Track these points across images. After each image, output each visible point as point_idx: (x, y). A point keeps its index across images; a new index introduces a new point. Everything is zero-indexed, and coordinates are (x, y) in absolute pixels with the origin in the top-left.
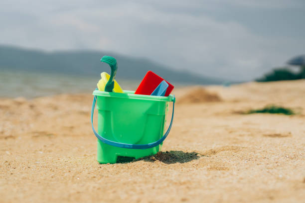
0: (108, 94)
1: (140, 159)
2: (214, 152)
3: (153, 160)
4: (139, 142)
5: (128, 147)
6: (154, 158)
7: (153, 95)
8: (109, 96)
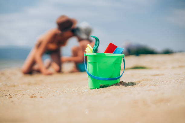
0: (95, 54)
1: (112, 85)
2: (140, 82)
3: (119, 85)
4: (111, 77)
5: (106, 79)
6: (119, 84)
7: (114, 53)
8: (96, 55)
